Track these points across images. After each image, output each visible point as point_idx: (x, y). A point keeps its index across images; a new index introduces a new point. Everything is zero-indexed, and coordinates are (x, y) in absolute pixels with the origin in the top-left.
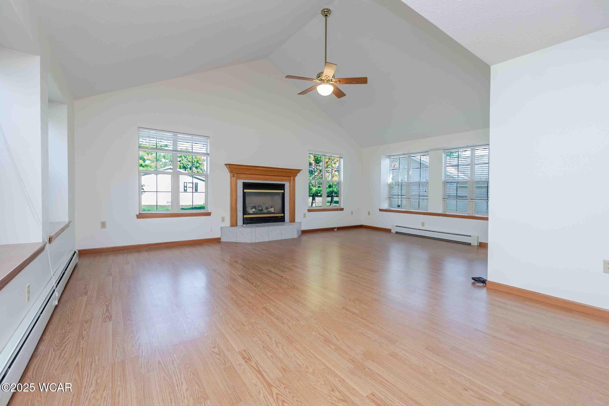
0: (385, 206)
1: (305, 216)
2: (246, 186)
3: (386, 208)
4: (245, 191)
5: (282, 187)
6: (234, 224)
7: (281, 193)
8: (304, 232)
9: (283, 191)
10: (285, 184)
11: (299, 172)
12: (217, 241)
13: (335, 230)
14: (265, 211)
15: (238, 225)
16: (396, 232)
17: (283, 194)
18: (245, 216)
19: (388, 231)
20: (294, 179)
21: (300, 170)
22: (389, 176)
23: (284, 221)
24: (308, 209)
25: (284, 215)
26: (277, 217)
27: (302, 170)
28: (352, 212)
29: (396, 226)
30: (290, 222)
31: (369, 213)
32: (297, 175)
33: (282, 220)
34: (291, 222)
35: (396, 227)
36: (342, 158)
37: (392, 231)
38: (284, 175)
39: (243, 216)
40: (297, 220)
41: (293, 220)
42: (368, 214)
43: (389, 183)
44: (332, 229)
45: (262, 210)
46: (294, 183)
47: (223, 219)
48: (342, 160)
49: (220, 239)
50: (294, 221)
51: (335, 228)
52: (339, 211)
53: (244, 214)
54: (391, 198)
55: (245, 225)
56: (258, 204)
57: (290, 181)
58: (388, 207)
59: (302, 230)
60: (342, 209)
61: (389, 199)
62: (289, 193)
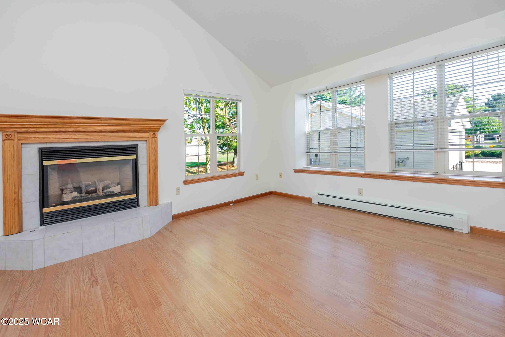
0: (302, 164)
1: (178, 191)
2: (48, 154)
3: (304, 167)
4: (46, 163)
5: (133, 150)
6: (13, 230)
7: (132, 161)
8: (176, 217)
9: (135, 156)
10: (138, 145)
13: (231, 205)
14: (99, 194)
15: (24, 230)
16: (318, 203)
17: (136, 163)
18: (45, 210)
19: (308, 200)
20: (155, 137)
22: (306, 122)
23: (138, 205)
24: (184, 180)
25: (138, 196)
26: (124, 201)
28: (257, 176)
29: (319, 194)
30: (148, 206)
31: (281, 176)
32: (160, 129)
33: (135, 203)
34: (150, 206)
36: (240, 101)
37: (313, 202)
38: (133, 130)
39: (41, 211)
40: (163, 199)
41: (154, 202)
42: (279, 176)
43: (306, 132)
44: (227, 205)
45: (94, 192)
46: (155, 142)
48: (240, 104)
50: (156, 204)
51: (231, 202)
52: (238, 176)
53: (44, 207)
54: (309, 152)
55: (44, 227)
56: (86, 183)
57: (147, 141)
58: (306, 165)
59: (172, 215)
60: (242, 174)
61: (308, 154)
62: (146, 159)
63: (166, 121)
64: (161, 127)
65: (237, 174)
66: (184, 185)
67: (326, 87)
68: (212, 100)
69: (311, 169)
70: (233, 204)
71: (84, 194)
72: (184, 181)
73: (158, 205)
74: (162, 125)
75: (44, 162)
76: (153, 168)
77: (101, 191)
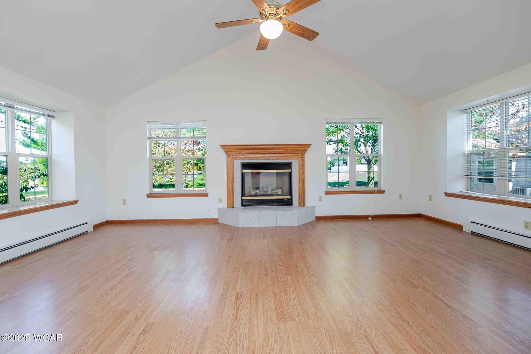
0: (459, 188)
1: (320, 198)
2: (245, 166)
3: (461, 192)
4: (244, 171)
5: (288, 165)
6: (231, 205)
7: (288, 173)
8: (319, 219)
9: (290, 170)
10: (292, 162)
11: (309, 147)
12: (214, 222)
13: (369, 218)
14: (269, 193)
15: (235, 206)
16: (471, 232)
17: (290, 174)
18: (244, 198)
19: (459, 228)
20: (303, 157)
21: (310, 145)
22: (466, 141)
23: (292, 204)
25: (292, 197)
26: (283, 199)
27: (311, 144)
28: (401, 196)
29: (472, 222)
30: (299, 206)
32: (306, 151)
33: (289, 202)
35: (472, 224)
36: (382, 123)
37: (464, 230)
38: (288, 152)
39: (242, 198)
40: (308, 203)
41: (302, 203)
42: (429, 199)
43: (466, 152)
44: (364, 218)
45: (267, 191)
46: (303, 161)
47: (220, 201)
48: (382, 125)
49: (217, 219)
51: (369, 216)
52: (377, 193)
53: (243, 196)
54: (470, 175)
55: (243, 207)
56: (263, 185)
57: (298, 159)
58: (466, 190)
59: (316, 216)
60: (383, 192)
61: (468, 177)
62: (297, 172)
63: (311, 145)
64: (307, 150)
65: (376, 192)
66: (325, 194)
67: (488, 100)
68: (352, 125)
69: (473, 195)
70: (371, 218)
71: (261, 192)
72: (325, 192)
73: (305, 206)
74: (308, 148)
75: (243, 171)
76: (302, 179)
77: (271, 192)
